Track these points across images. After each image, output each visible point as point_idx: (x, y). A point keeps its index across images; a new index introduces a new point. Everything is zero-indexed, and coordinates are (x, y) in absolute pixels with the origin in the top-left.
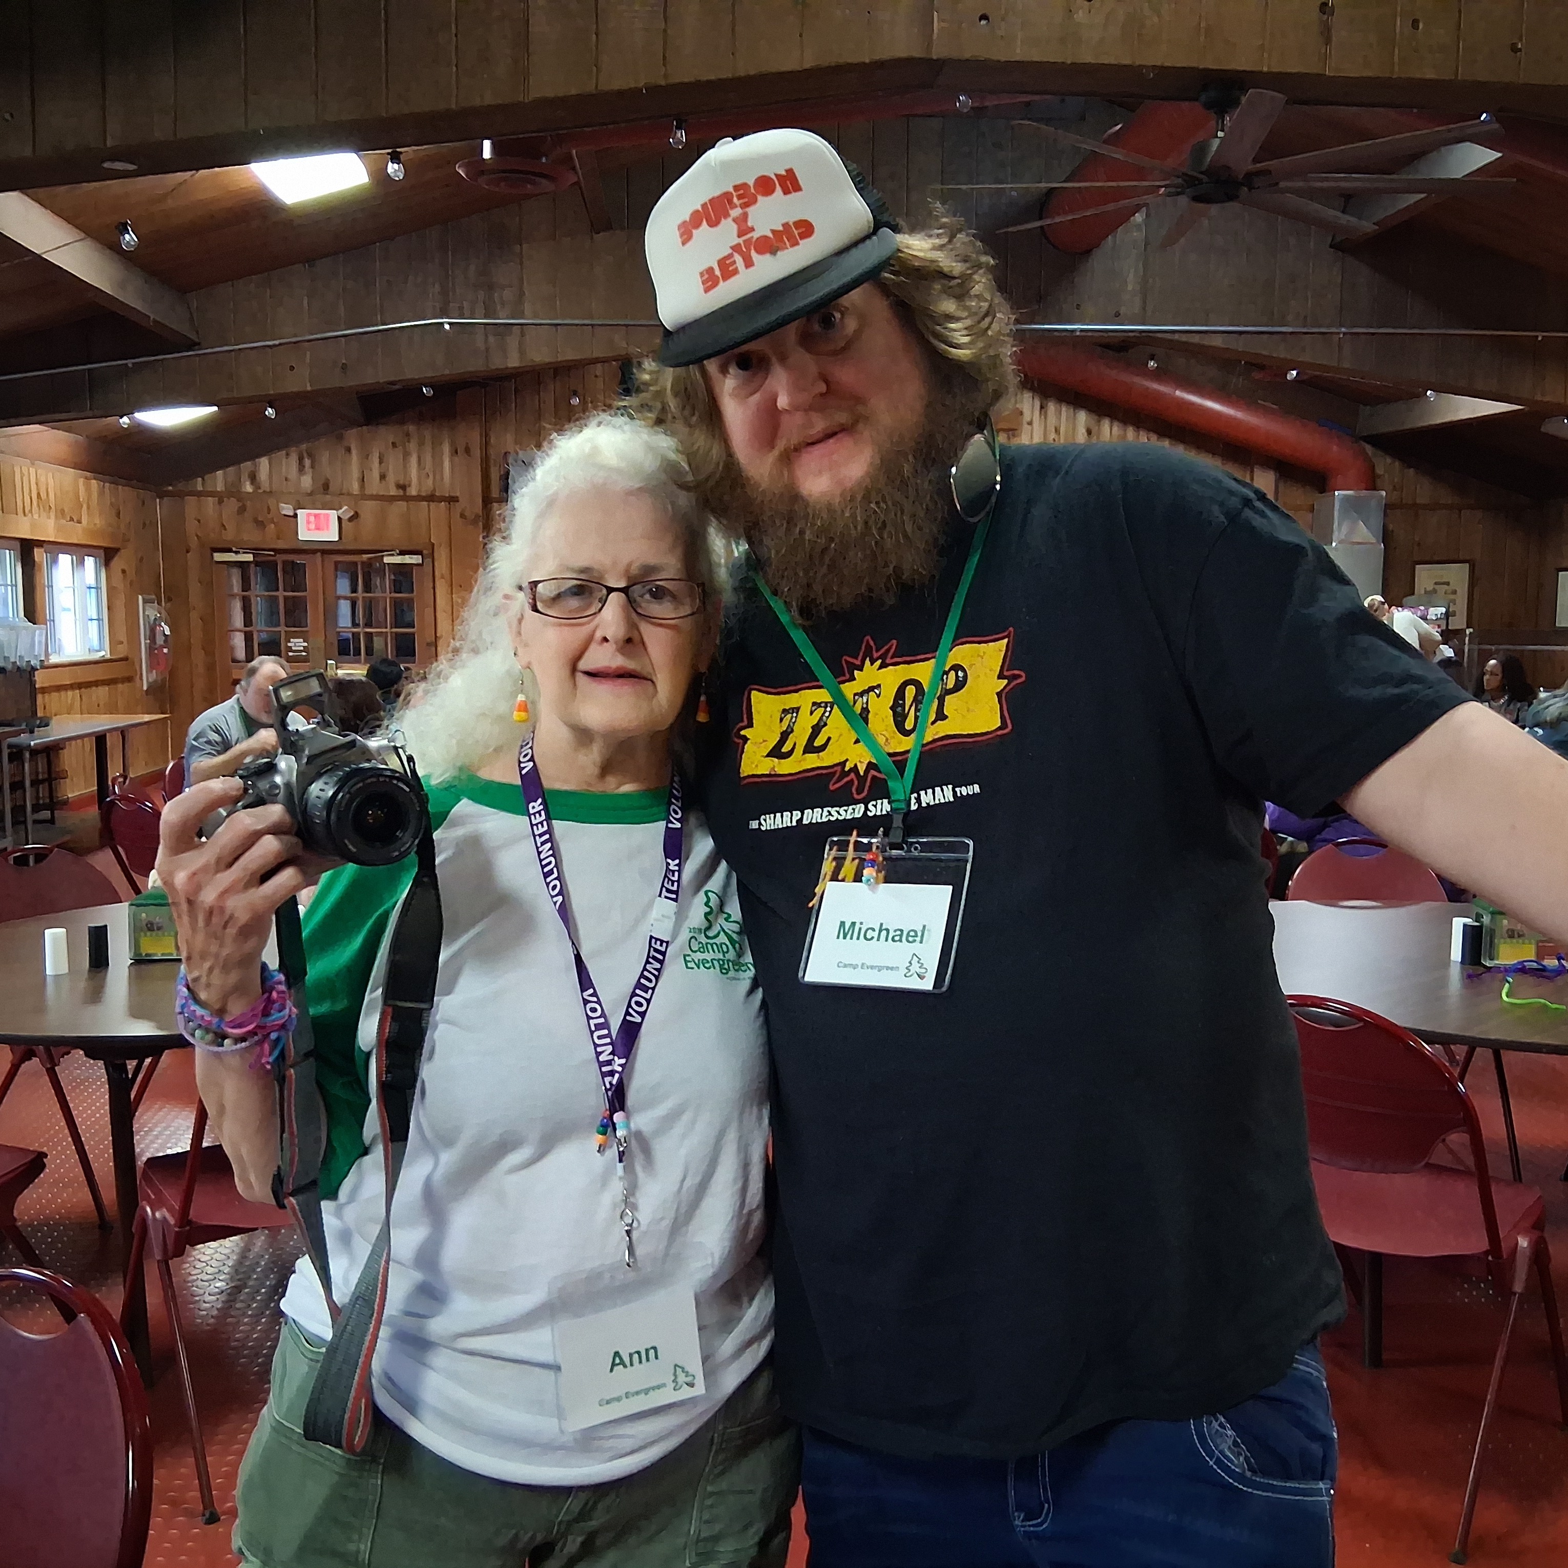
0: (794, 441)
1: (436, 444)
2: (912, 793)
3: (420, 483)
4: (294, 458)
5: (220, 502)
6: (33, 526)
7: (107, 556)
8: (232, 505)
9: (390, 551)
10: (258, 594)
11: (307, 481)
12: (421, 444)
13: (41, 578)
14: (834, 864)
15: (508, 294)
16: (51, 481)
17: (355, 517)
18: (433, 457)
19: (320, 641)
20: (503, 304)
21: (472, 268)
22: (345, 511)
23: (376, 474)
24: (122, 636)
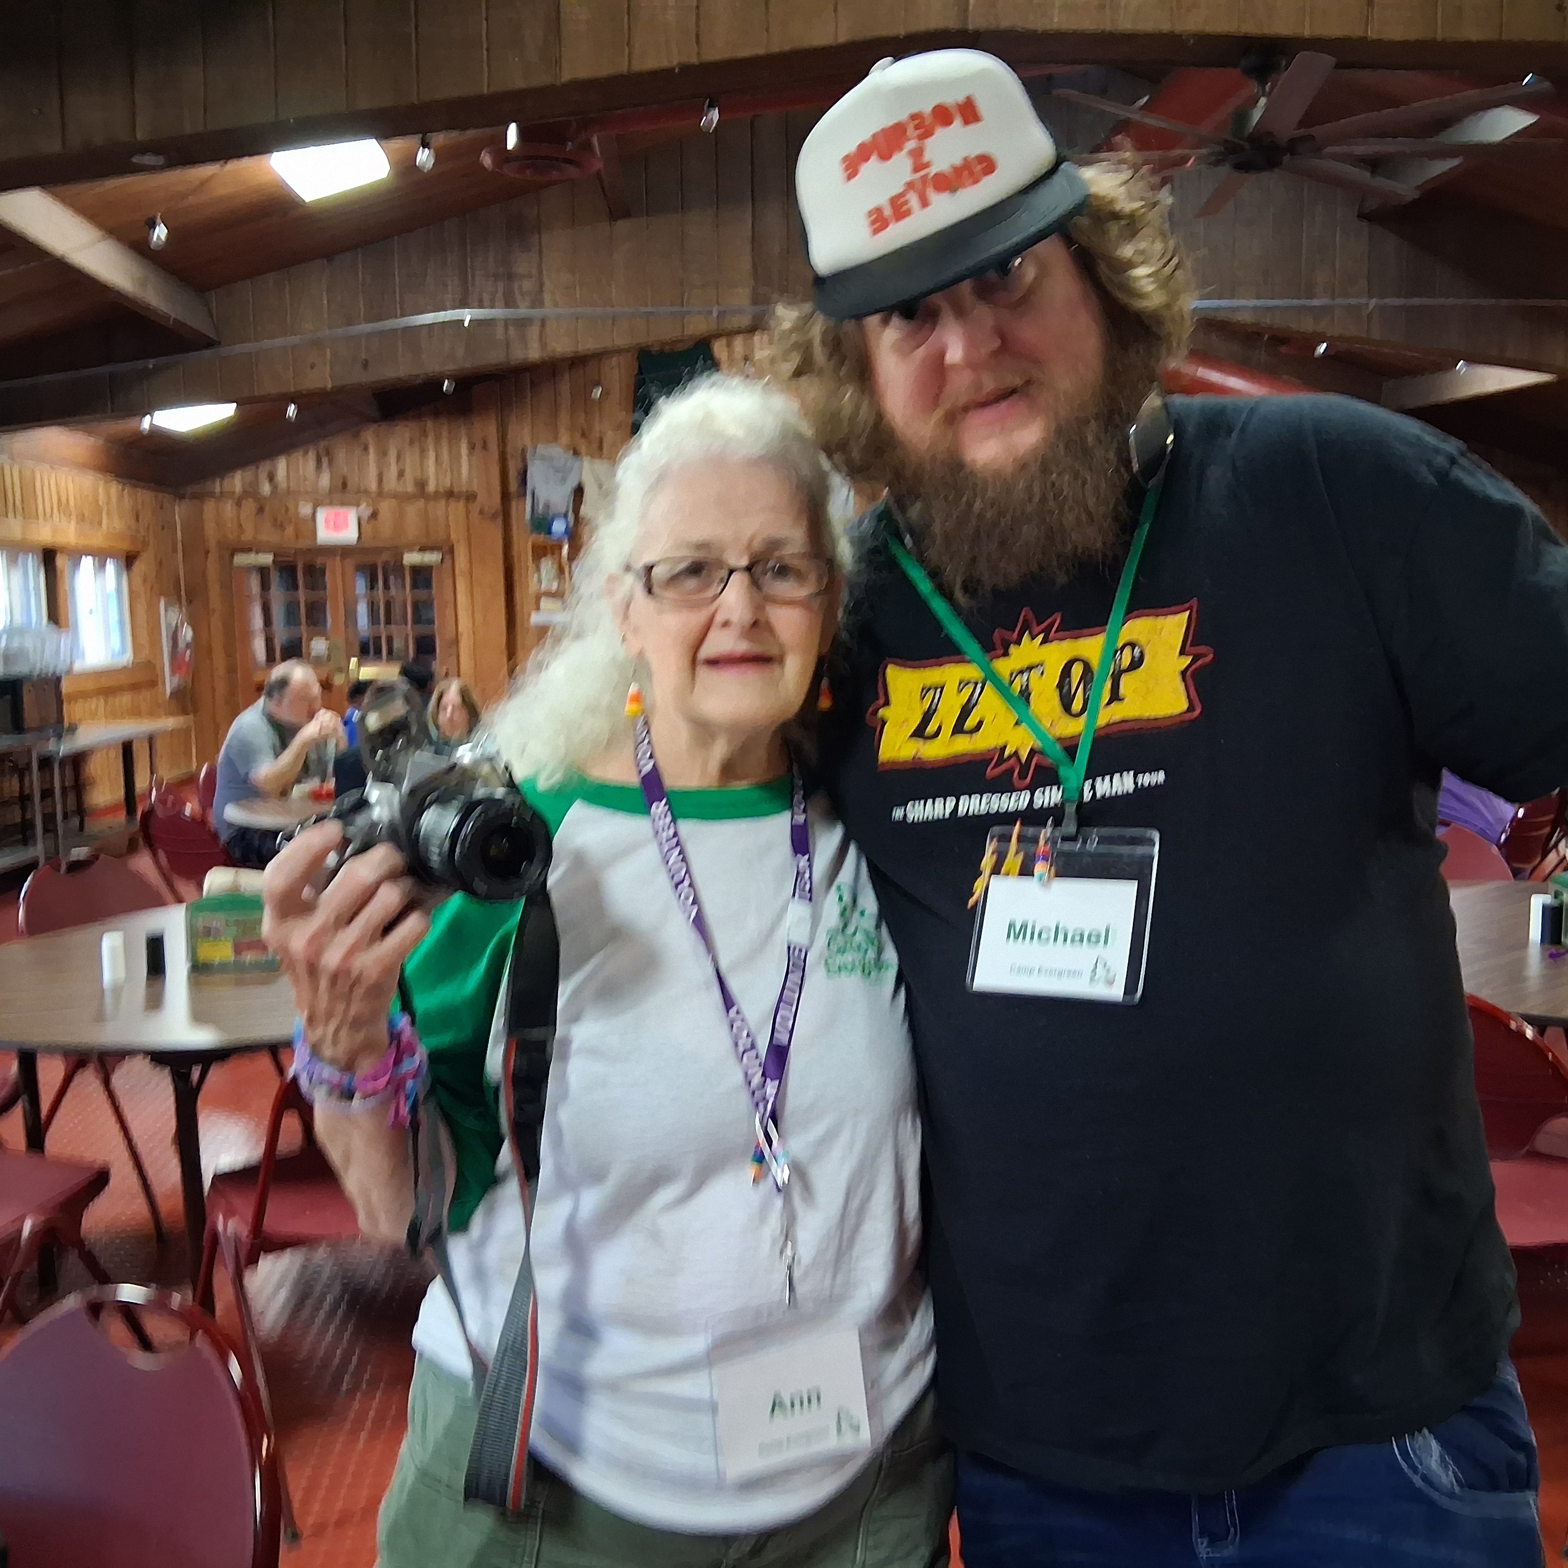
0: (963, 400)
1: (453, 441)
2: (1086, 779)
3: (437, 480)
4: (312, 455)
5: (239, 503)
6: (55, 531)
7: (129, 561)
8: (249, 506)
9: (410, 548)
10: (277, 595)
11: (325, 480)
12: (438, 439)
13: (63, 586)
14: (995, 857)
15: (527, 285)
16: (71, 486)
17: (374, 515)
18: (450, 451)
19: (340, 641)
20: (523, 294)
21: (491, 259)
22: (365, 510)
23: (393, 470)
24: (144, 639)
